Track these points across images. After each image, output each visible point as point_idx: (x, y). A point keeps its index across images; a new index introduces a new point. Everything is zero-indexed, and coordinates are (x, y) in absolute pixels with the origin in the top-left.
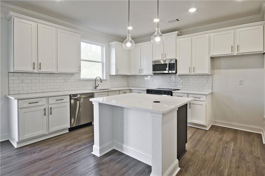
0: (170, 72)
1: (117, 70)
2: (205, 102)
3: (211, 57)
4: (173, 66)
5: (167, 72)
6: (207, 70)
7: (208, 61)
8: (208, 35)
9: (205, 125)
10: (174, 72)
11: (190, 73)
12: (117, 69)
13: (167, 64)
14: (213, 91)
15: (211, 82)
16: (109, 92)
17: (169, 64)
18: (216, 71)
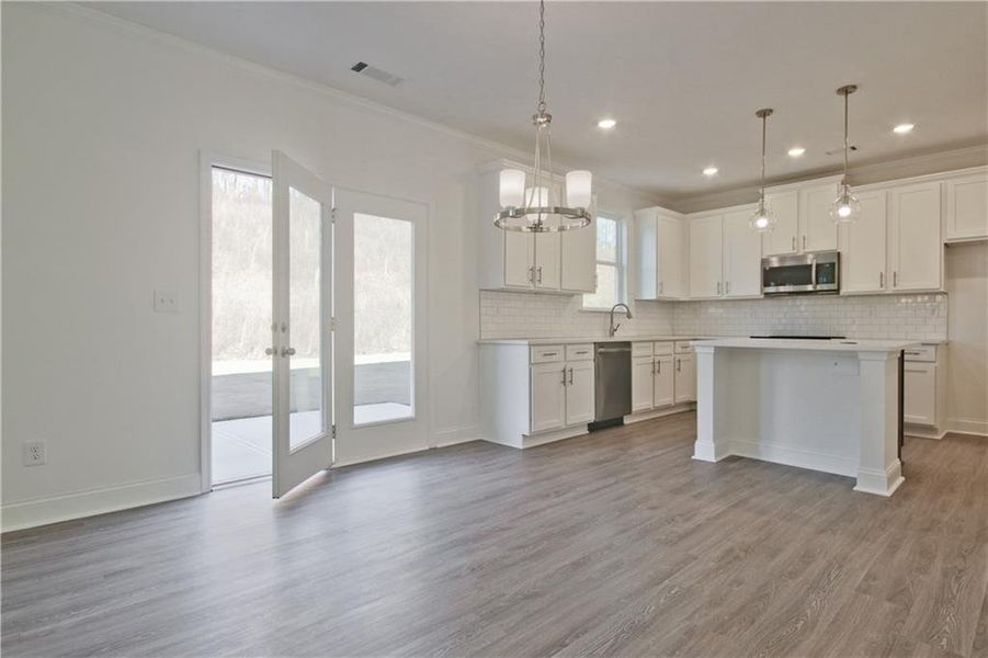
0: (819, 287)
1: (660, 286)
2: (934, 365)
3: (945, 244)
4: (829, 271)
5: (810, 288)
6: (934, 280)
7: (936, 255)
8: (938, 183)
9: (932, 423)
10: (834, 286)
11: (883, 289)
12: (662, 284)
13: (811, 266)
14: (951, 338)
15: (943, 313)
16: (657, 344)
17: (818, 266)
18: (959, 282)
